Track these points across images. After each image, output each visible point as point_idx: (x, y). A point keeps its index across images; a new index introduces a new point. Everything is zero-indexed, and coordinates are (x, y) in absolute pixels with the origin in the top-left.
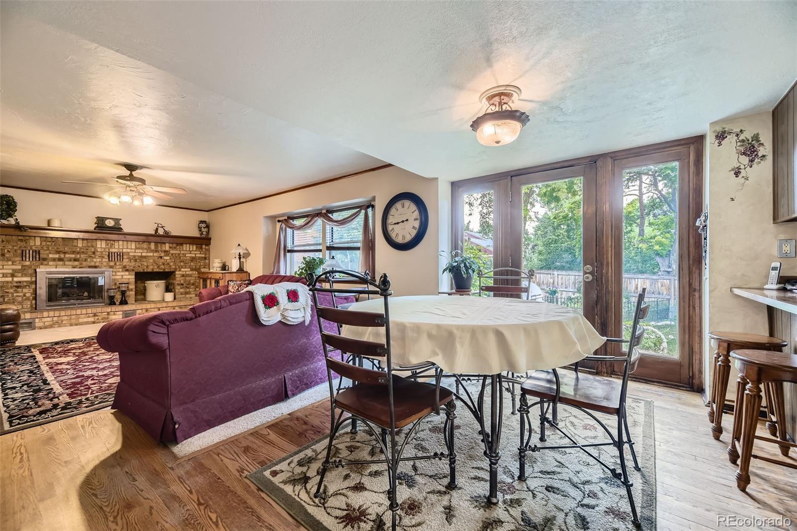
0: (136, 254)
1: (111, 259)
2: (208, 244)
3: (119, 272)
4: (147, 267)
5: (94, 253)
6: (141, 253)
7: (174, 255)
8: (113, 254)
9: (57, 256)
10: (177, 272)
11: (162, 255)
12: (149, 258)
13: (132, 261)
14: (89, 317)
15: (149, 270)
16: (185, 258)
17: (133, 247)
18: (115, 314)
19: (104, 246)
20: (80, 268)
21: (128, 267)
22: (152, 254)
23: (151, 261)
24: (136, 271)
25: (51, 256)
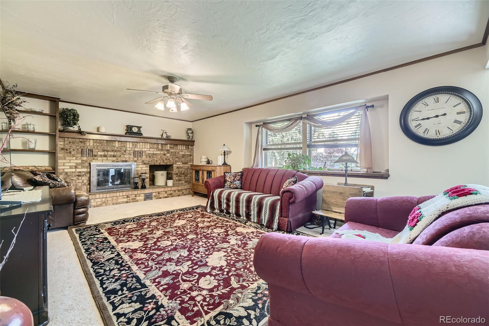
0: (150, 152)
1: (135, 156)
2: (193, 145)
3: (140, 165)
4: (157, 161)
5: (125, 151)
6: (153, 151)
7: (172, 153)
8: (136, 152)
9: (103, 153)
10: (174, 165)
11: (166, 152)
12: (158, 155)
13: (148, 157)
14: (124, 198)
15: (158, 164)
16: (179, 155)
17: (149, 147)
18: (139, 196)
19: (131, 146)
20: (117, 162)
21: (145, 162)
22: (159, 152)
23: (159, 157)
24: (150, 164)
25: (99, 153)
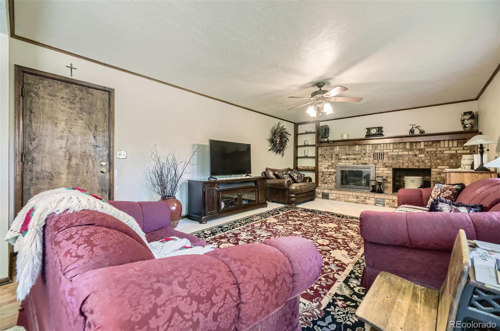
0: (393, 153)
1: (375, 158)
3: (380, 167)
4: (403, 164)
5: (365, 154)
6: (398, 152)
7: (429, 153)
8: (377, 154)
9: (345, 157)
10: (432, 170)
11: (417, 153)
12: (405, 156)
13: (390, 159)
15: (405, 167)
16: (443, 155)
17: (391, 148)
19: (371, 149)
20: (357, 164)
21: (387, 164)
23: (407, 159)
24: (393, 167)
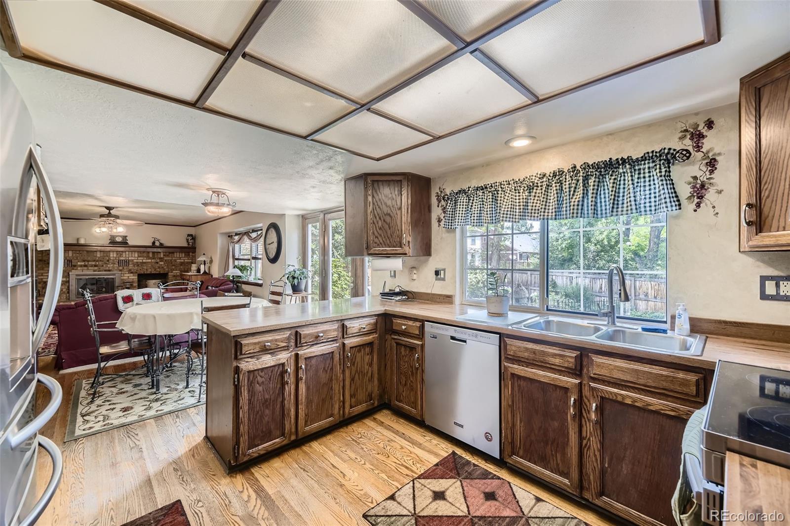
0: (138, 261)
1: (120, 265)
2: (194, 252)
3: (126, 274)
4: (147, 270)
5: (108, 261)
6: (142, 260)
7: (167, 261)
8: (122, 261)
9: (83, 263)
10: (170, 274)
11: (158, 261)
12: (148, 263)
13: (135, 266)
15: (148, 272)
16: (176, 263)
17: (136, 255)
19: (115, 256)
20: (98, 271)
21: (132, 271)
22: (150, 261)
23: (150, 265)
24: (139, 273)
25: (79, 263)
